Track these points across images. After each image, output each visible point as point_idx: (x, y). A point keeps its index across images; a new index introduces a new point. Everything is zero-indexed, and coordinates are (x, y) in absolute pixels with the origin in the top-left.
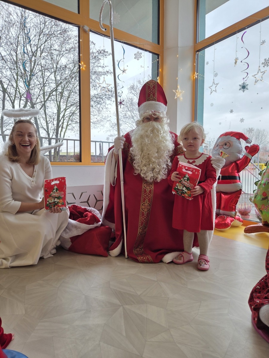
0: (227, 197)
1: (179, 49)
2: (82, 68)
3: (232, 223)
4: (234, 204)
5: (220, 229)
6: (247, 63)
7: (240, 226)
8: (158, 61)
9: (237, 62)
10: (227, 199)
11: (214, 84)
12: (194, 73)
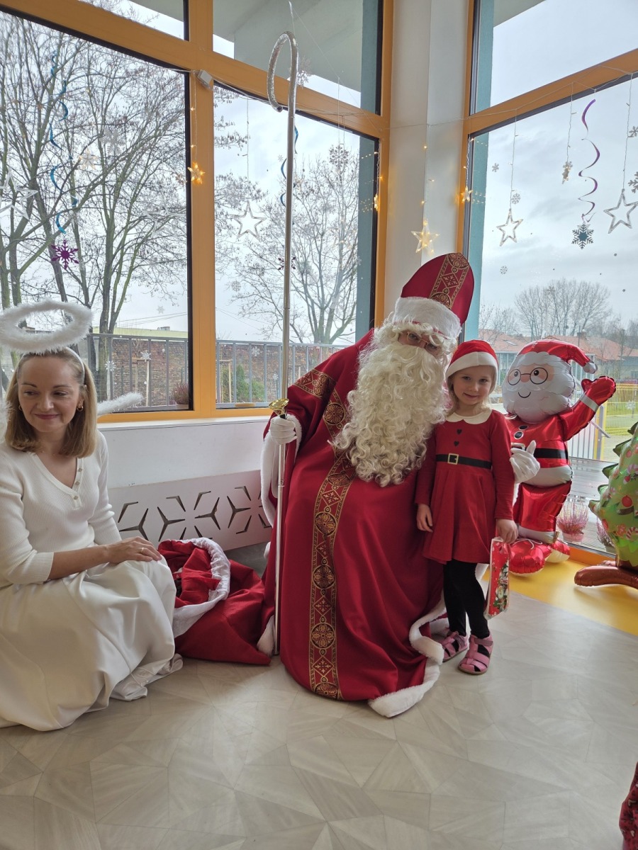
0: (537, 496)
1: (429, 130)
2: (196, 179)
3: (546, 559)
4: (552, 514)
5: (518, 574)
7: (564, 562)
8: (376, 156)
9: (569, 174)
10: (535, 501)
11: (512, 220)
12: (462, 190)
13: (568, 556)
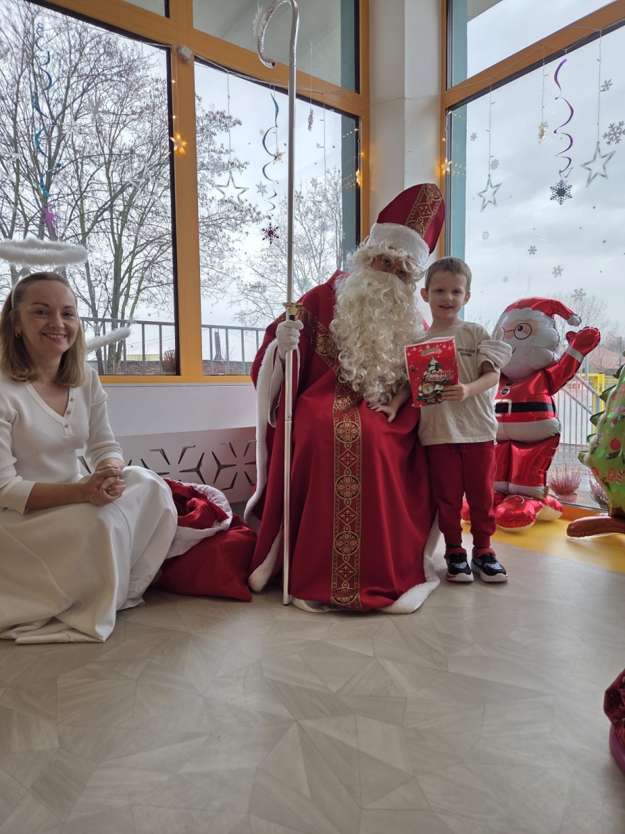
0: (524, 452)
1: (407, 104)
2: (178, 149)
3: (537, 514)
4: (542, 468)
5: (509, 529)
6: (568, 135)
8: (357, 133)
9: (545, 134)
10: (524, 457)
12: (442, 161)
13: (560, 514)
